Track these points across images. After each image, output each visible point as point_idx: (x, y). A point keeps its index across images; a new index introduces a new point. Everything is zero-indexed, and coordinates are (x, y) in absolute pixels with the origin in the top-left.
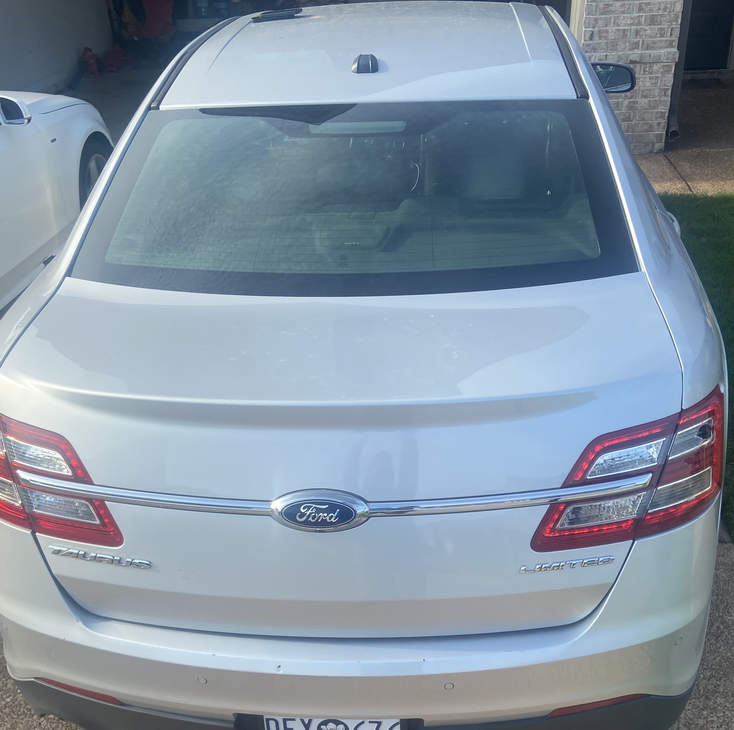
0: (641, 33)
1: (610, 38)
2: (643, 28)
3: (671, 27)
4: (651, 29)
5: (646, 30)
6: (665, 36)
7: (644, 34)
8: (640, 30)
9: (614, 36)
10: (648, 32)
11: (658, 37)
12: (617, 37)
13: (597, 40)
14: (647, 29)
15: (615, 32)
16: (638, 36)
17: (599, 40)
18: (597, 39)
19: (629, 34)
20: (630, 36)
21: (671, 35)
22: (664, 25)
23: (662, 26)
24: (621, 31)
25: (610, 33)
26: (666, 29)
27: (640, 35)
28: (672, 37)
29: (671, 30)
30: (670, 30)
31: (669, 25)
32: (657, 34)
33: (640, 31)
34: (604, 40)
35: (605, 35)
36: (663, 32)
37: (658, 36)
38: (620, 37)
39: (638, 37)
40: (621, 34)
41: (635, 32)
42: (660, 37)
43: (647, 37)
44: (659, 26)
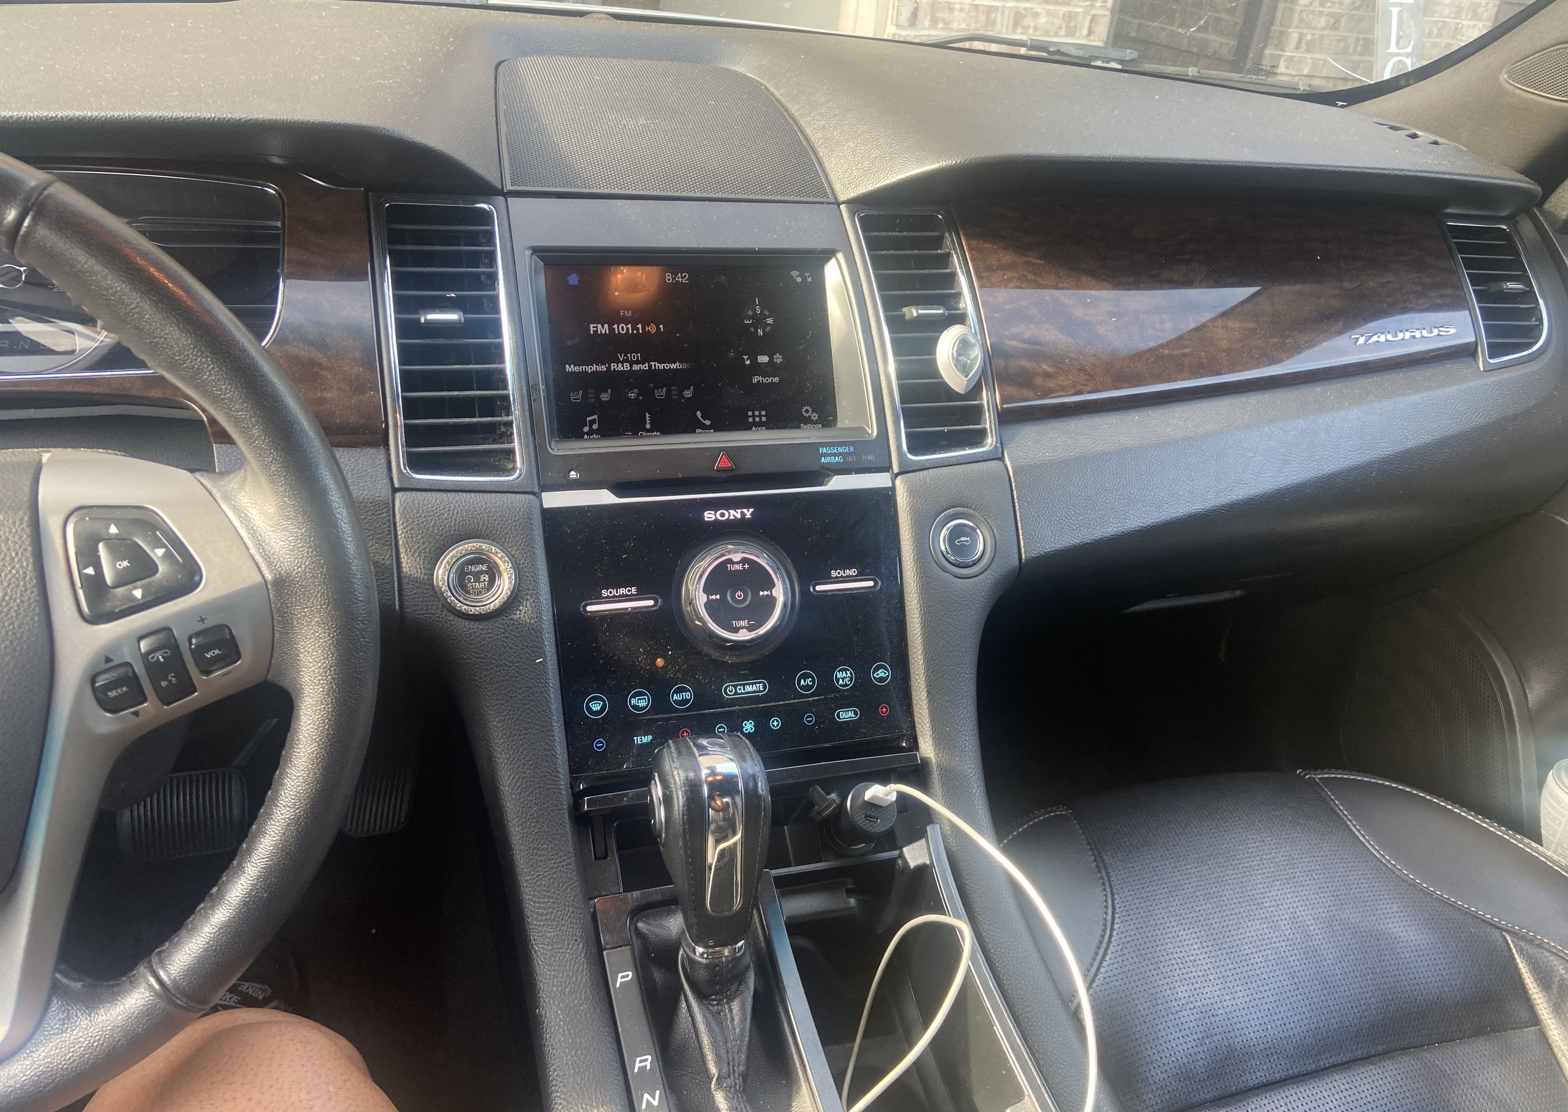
0: (1027, 21)
1: (955, 26)
2: (1032, 9)
3: (1092, 13)
4: (1048, 13)
5: (1036, 15)
6: (1077, 35)
7: (1032, 25)
8: (1023, 12)
9: (964, 21)
10: (1042, 20)
11: (1061, 36)
12: (973, 25)
13: (926, 29)
14: (1039, 11)
15: (968, 13)
16: (1019, 28)
17: (930, 28)
18: (927, 24)
19: (999, 20)
20: (1002, 26)
21: (1090, 32)
22: (1077, 6)
23: (1072, 9)
24: (981, 9)
25: (956, 13)
26: (1081, 16)
27: (1023, 27)
28: (1092, 38)
29: (1092, 20)
30: (1089, 18)
31: (1087, 6)
32: (1060, 28)
33: (1024, 16)
34: (942, 29)
35: (946, 15)
36: (1072, 24)
37: (1062, 33)
38: (979, 25)
39: (1019, 30)
40: (982, 18)
41: (1012, 15)
42: (1066, 36)
43: (1038, 33)
44: (1066, 9)
